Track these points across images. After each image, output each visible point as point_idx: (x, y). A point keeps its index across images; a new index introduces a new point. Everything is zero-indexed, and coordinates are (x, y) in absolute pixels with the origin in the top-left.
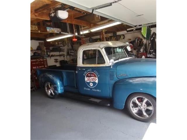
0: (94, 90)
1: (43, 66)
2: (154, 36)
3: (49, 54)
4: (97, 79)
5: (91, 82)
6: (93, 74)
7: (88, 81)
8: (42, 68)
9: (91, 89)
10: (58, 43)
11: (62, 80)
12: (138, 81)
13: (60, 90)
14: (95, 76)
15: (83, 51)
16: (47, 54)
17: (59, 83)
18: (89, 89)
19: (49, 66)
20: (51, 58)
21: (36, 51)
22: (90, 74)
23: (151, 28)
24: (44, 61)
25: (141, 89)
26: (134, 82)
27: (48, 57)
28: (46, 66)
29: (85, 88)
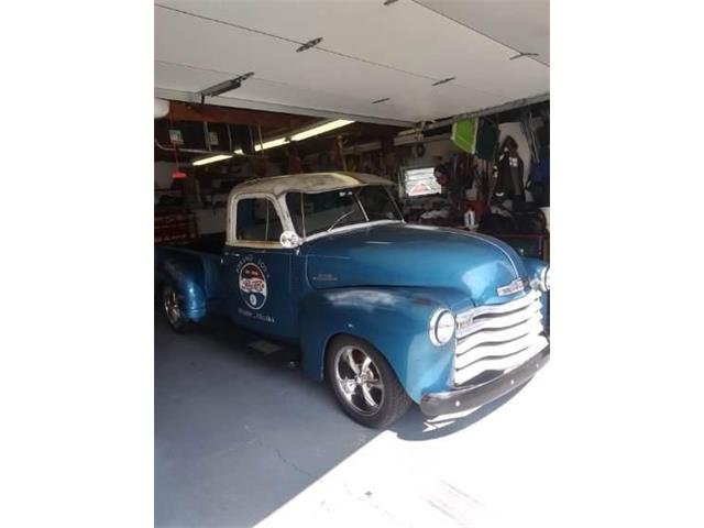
0: (260, 316)
1: (184, 236)
2: (506, 150)
3: (209, 198)
4: (264, 283)
5: (251, 293)
6: (255, 270)
7: (246, 291)
8: (180, 240)
9: (254, 312)
10: (229, 170)
11: (199, 282)
12: (344, 300)
13: (194, 310)
14: (260, 276)
15: (237, 201)
16: (203, 199)
17: (191, 291)
18: (250, 314)
19: (202, 236)
20: (217, 210)
21: (169, 194)
22: (250, 268)
23: (502, 122)
24: (187, 221)
25: (350, 325)
26: (337, 300)
27: (204, 208)
28: (193, 236)
29: (241, 311)
